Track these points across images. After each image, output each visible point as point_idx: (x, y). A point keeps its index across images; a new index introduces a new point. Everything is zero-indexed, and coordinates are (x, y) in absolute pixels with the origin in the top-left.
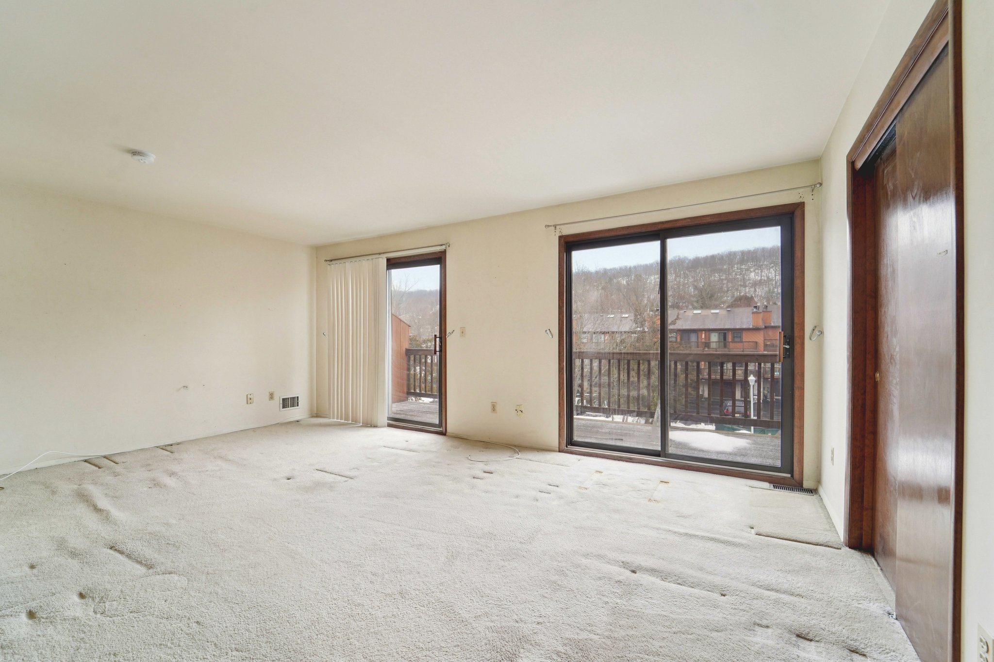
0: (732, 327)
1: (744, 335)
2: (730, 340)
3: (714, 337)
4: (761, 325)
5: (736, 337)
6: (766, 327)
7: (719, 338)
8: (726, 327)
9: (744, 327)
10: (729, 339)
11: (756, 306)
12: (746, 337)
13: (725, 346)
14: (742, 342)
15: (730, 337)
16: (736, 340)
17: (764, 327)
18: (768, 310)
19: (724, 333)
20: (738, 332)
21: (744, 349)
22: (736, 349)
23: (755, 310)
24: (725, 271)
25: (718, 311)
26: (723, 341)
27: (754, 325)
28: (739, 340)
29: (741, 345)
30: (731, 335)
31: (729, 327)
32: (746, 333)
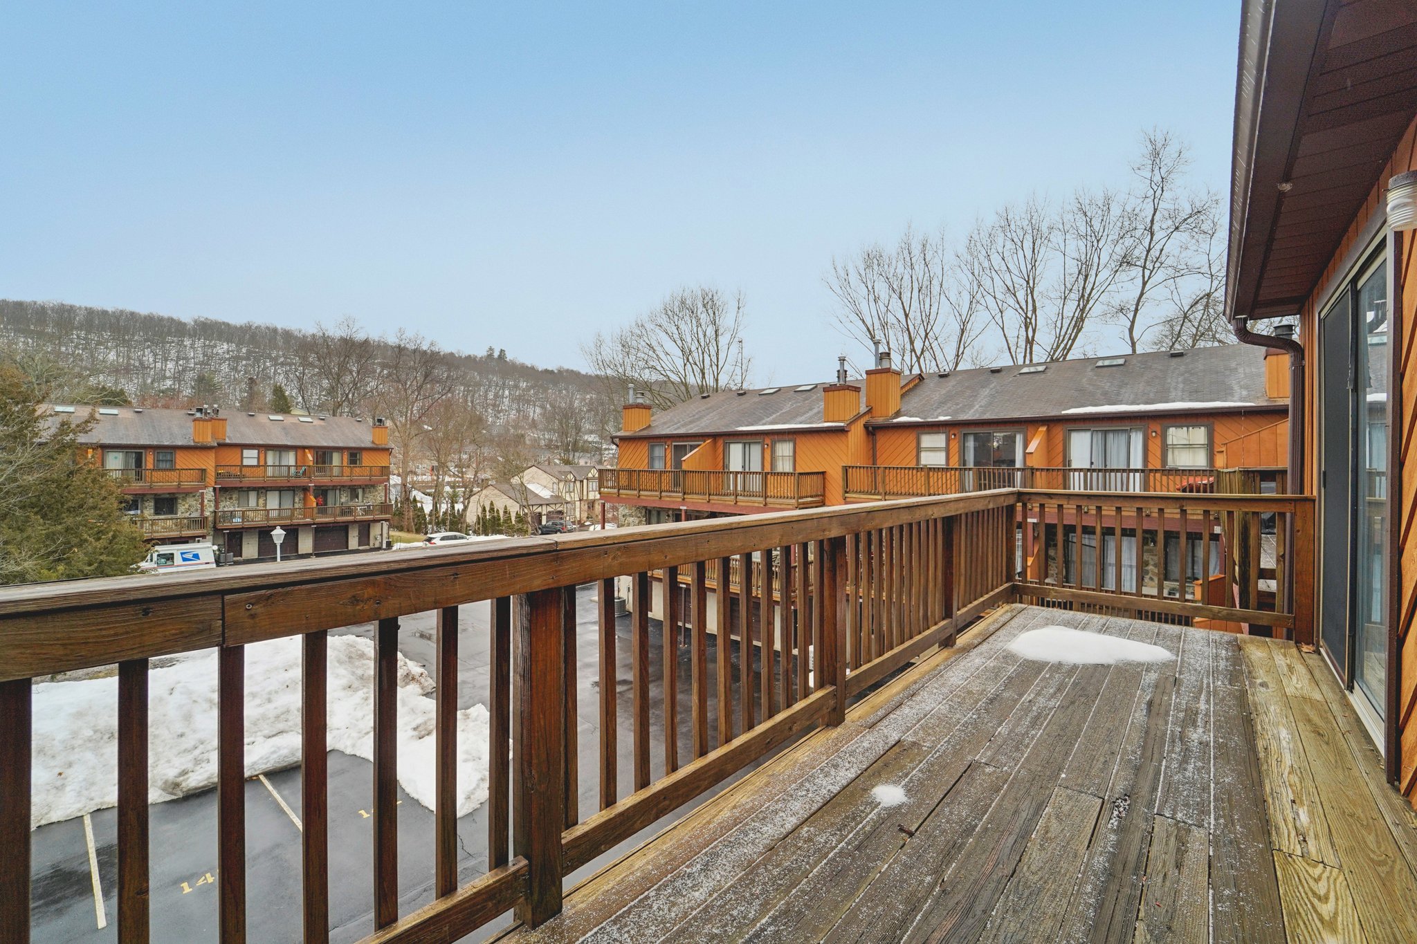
0: (155, 443)
1: (177, 456)
2: (150, 466)
3: (115, 462)
4: (210, 440)
5: (162, 461)
6: (220, 445)
7: (126, 462)
8: (142, 442)
9: (180, 443)
10: (148, 464)
11: (201, 410)
12: (182, 460)
13: (139, 477)
14: (172, 469)
15: (149, 460)
16: (162, 465)
17: (216, 445)
18: (220, 416)
19: (136, 452)
20: (166, 452)
21: (180, 482)
22: (163, 482)
23: (198, 415)
24: (51, 338)
25: (115, 411)
26: (134, 467)
27: (197, 440)
28: (168, 466)
29: (174, 475)
30: (152, 457)
31: (148, 443)
32: (182, 454)
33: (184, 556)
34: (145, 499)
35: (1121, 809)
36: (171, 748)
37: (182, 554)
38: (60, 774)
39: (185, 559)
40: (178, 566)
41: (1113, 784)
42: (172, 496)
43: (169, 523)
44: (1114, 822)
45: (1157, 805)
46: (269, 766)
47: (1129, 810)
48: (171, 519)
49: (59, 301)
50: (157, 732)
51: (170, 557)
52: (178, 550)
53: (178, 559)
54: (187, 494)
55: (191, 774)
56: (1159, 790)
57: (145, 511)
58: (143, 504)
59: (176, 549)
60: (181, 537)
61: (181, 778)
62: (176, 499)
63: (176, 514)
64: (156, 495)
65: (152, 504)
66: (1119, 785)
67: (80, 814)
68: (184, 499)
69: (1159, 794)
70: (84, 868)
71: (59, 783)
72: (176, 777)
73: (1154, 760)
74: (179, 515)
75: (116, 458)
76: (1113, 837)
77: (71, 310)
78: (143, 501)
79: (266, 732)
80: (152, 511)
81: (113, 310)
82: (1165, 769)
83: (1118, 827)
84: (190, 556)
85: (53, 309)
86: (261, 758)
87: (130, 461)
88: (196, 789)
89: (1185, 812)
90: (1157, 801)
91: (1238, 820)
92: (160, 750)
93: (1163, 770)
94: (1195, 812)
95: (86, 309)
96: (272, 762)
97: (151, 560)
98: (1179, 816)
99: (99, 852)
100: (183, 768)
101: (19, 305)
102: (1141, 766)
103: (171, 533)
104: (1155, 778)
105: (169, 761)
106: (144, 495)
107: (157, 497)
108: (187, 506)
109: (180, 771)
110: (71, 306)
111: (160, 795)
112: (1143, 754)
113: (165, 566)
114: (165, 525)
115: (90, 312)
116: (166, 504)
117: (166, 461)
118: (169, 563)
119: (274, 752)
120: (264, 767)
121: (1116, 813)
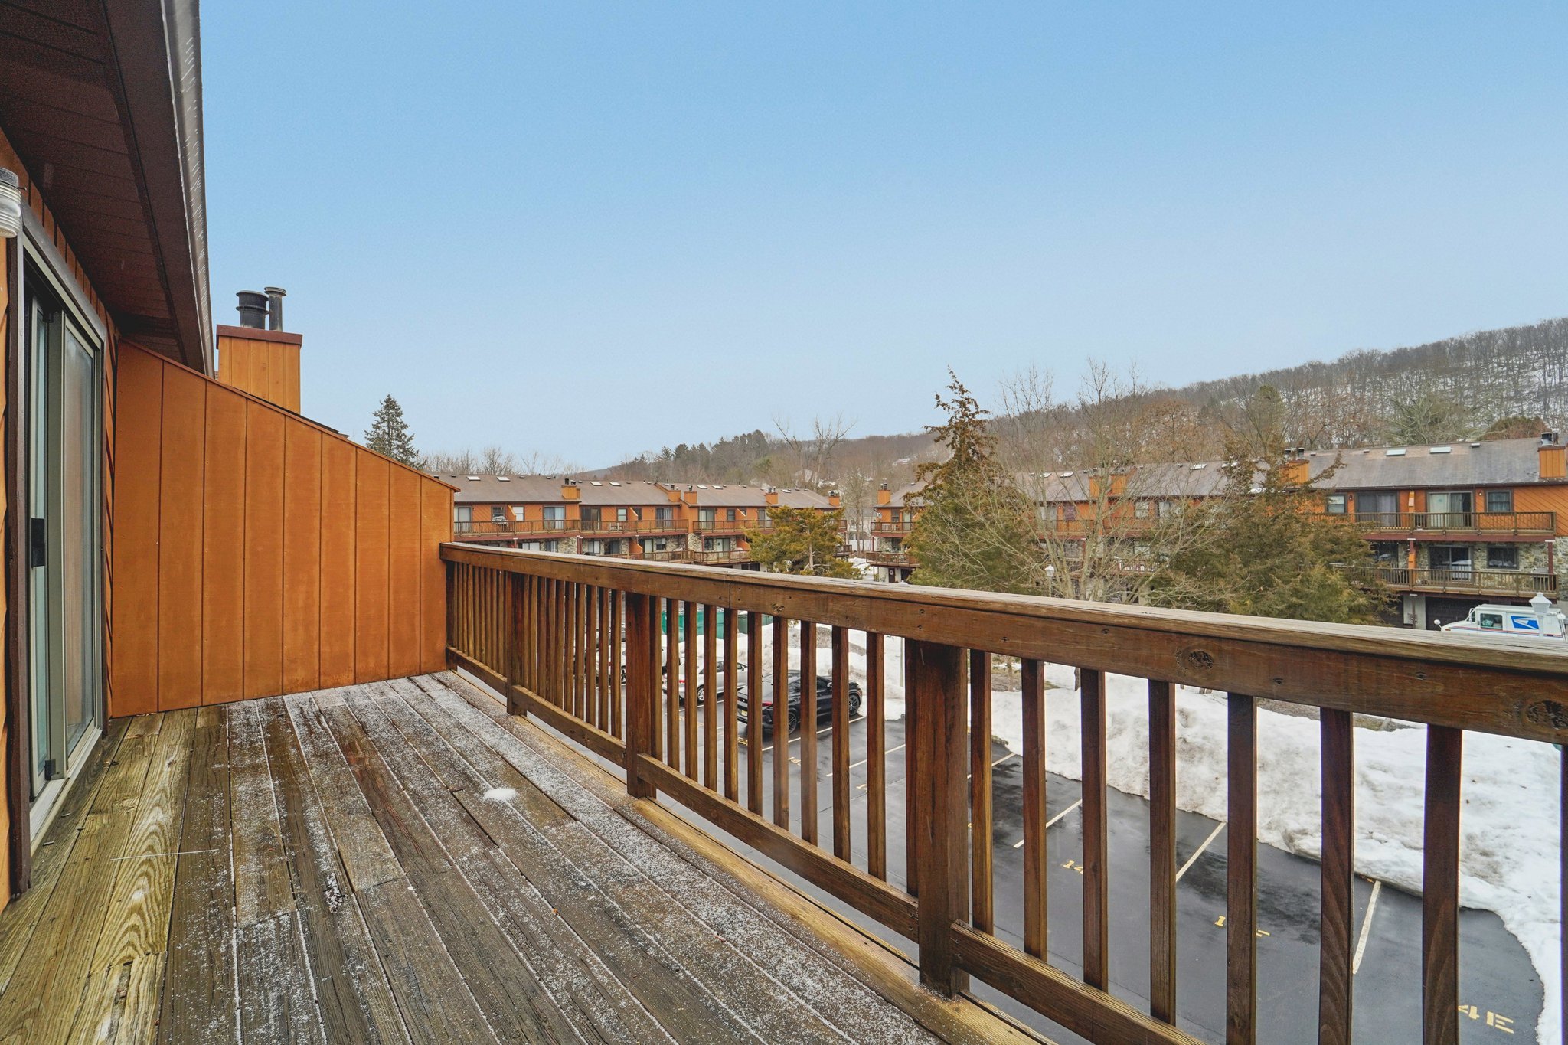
0: (1486, 482)
1: (1516, 496)
2: (1480, 509)
3: (1440, 504)
5: (1497, 503)
7: (1452, 505)
8: (1469, 482)
9: (1518, 480)
10: (1478, 507)
11: (1550, 436)
12: (1522, 502)
13: (1468, 523)
14: (1508, 513)
15: (1479, 503)
16: (1497, 509)
19: (1463, 494)
20: (1501, 493)
21: (1516, 528)
22: (1495, 527)
23: (1546, 443)
24: (1469, 372)
25: (1447, 449)
26: (1461, 511)
27: (1543, 476)
28: (1504, 509)
29: (1508, 520)
30: (1483, 499)
31: (1476, 482)
32: (1523, 494)
33: (1516, 621)
34: (1476, 547)
35: (333, 898)
36: (1306, 803)
37: (1513, 618)
38: (1217, 779)
39: (1517, 625)
40: (1507, 632)
41: (357, 914)
42: (1511, 546)
43: (1508, 579)
44: (332, 883)
45: (300, 922)
46: (1390, 877)
47: (324, 901)
48: (1511, 574)
49: (1477, 331)
50: (1299, 782)
51: (1497, 620)
52: (1507, 612)
53: (1507, 624)
54: (1532, 544)
55: (1309, 837)
56: (304, 941)
57: (1476, 562)
58: (1473, 554)
59: (1505, 611)
60: (1518, 598)
61: (1299, 836)
62: (1517, 549)
63: (1517, 568)
64: (1489, 543)
65: (1485, 554)
66: (350, 916)
67: (1220, 819)
68: (1528, 550)
69: (302, 936)
70: (1186, 856)
71: (1213, 785)
72: (1294, 831)
73: (330, 986)
74: (1521, 569)
75: (1440, 501)
76: (325, 868)
77: (1492, 336)
78: (1474, 549)
79: (1406, 839)
80: (1485, 562)
81: (1539, 323)
82: (308, 980)
83: (325, 879)
84: (1525, 622)
85: (1469, 342)
86: (1380, 862)
87: (1457, 503)
88: (1306, 853)
89: (266, 933)
90: (300, 926)
91: (203, 962)
92: (1295, 799)
93: (312, 978)
94: (255, 940)
95: (1506, 331)
96: (1393, 874)
97: (1474, 620)
98: (272, 924)
99: (1204, 853)
100: (1306, 827)
101: (1438, 347)
102: (342, 962)
103: (1507, 591)
104: (316, 956)
105: (1297, 814)
106: (1475, 543)
107: (1490, 546)
108: (1532, 559)
109: (1301, 828)
110: (1490, 333)
111: (1279, 841)
112: (349, 984)
113: (1491, 628)
114: (1500, 581)
115: (1512, 333)
116: (1503, 553)
117: (1501, 503)
118: (1496, 626)
119: (1395, 864)
120: (1383, 874)
121: (336, 891)
